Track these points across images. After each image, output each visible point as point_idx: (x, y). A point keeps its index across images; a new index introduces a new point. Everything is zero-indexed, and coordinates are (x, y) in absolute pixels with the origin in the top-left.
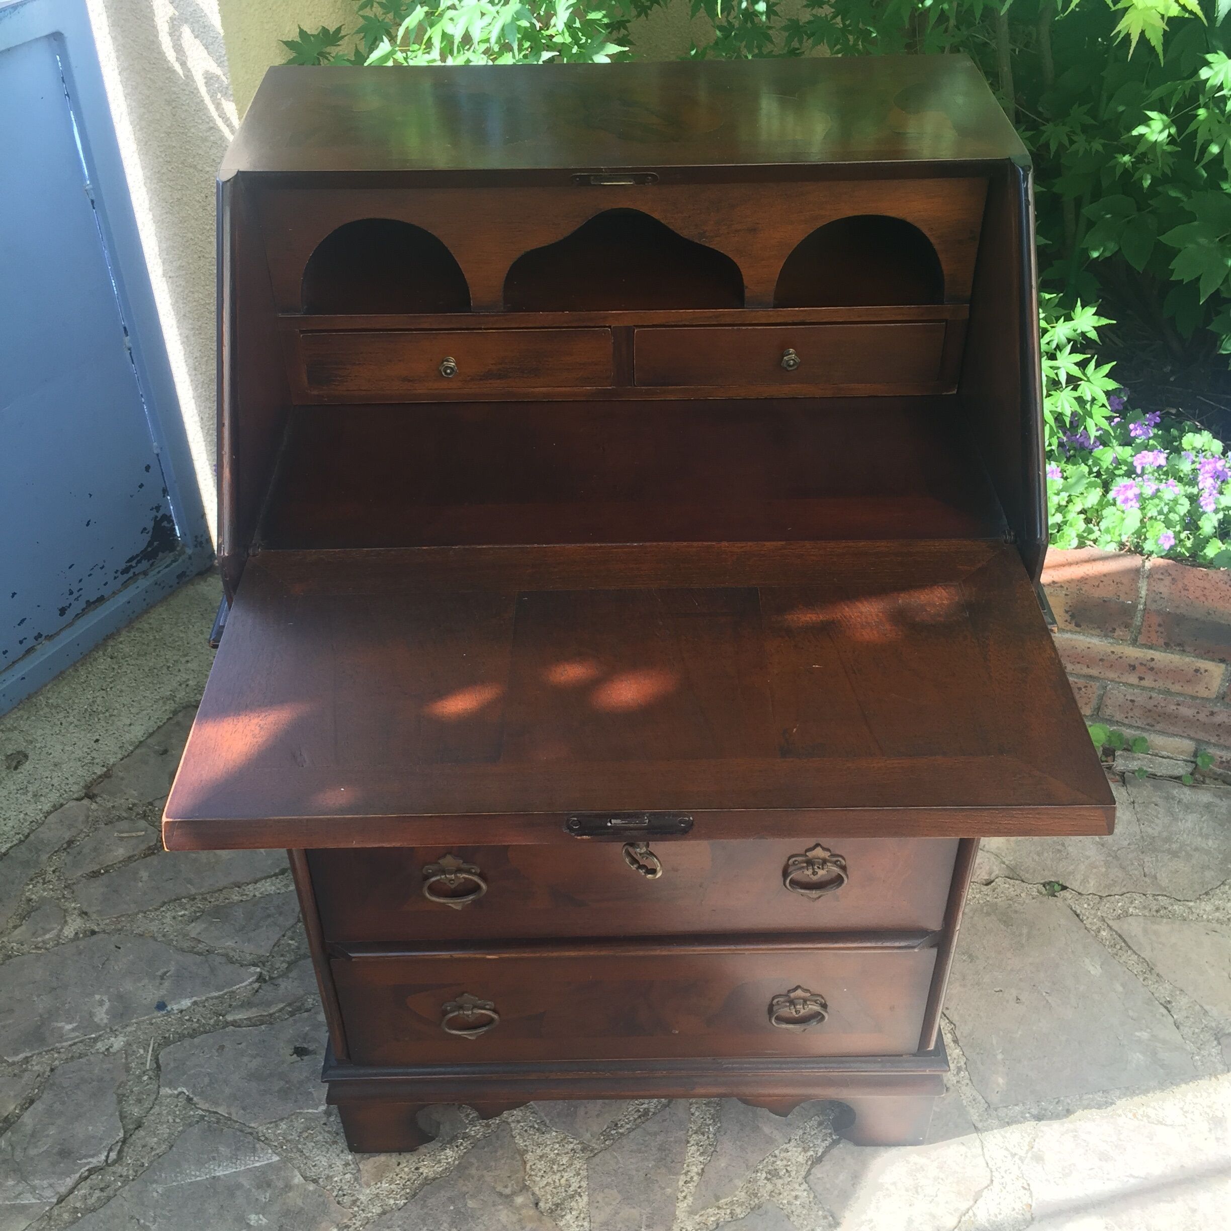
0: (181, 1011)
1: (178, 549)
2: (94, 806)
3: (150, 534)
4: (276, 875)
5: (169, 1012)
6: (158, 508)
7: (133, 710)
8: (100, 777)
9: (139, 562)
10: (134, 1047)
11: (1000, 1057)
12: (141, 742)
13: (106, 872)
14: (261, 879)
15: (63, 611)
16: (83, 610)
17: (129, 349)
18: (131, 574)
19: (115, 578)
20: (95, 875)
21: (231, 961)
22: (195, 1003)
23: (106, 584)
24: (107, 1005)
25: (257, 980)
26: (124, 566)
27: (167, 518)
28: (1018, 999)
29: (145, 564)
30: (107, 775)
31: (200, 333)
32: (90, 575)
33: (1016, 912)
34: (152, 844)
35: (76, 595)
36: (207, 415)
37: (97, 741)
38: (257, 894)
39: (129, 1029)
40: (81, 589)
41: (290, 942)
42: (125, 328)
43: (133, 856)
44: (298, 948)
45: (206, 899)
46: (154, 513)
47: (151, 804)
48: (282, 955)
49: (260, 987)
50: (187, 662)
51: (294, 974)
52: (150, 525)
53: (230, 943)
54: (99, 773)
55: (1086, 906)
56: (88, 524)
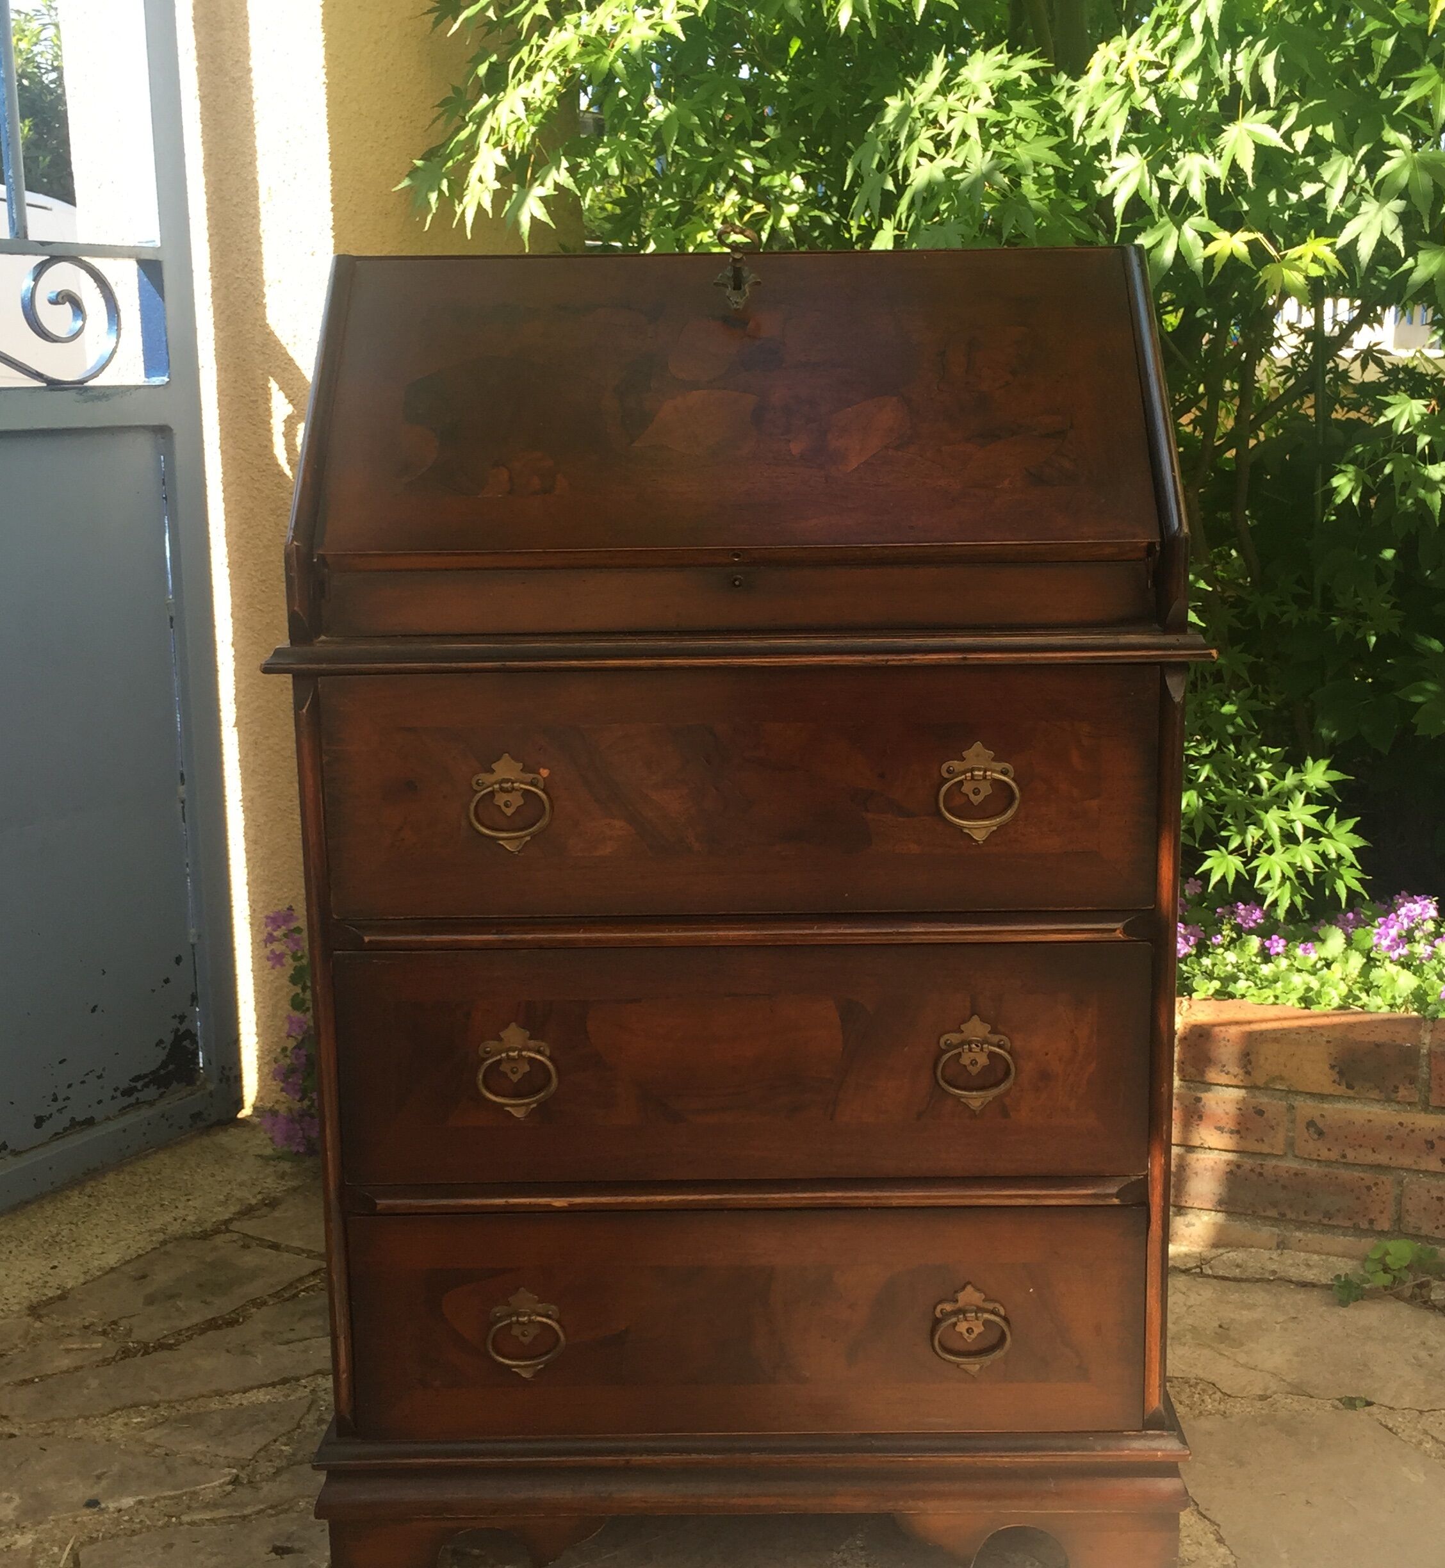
0: (120, 1511)
1: (198, 1083)
2: (38, 1324)
3: (167, 1050)
4: (273, 1385)
5: (102, 1510)
6: (182, 1018)
7: (109, 1241)
8: (51, 1298)
9: (146, 1086)
10: (47, 1545)
11: (1284, 1556)
12: (112, 1268)
13: (41, 1380)
14: (252, 1388)
15: (39, 1122)
16: (65, 1129)
17: (183, 802)
18: (132, 1100)
19: (113, 1098)
20: (25, 1382)
21: (195, 1462)
22: (140, 1502)
23: (100, 1102)
24: (17, 1501)
25: (231, 1483)
26: (125, 1084)
27: (190, 1035)
28: (1308, 1502)
29: (152, 1092)
30: (62, 1298)
31: (269, 791)
32: (83, 1082)
33: (1303, 1423)
34: (109, 1356)
35: (60, 1104)
36: (261, 904)
37: (54, 1267)
38: (245, 1402)
39: (42, 1527)
40: (68, 1098)
41: (283, 1448)
42: (182, 775)
43: (82, 1367)
44: (293, 1455)
45: (173, 1407)
46: (175, 1023)
47: (114, 1323)
48: (271, 1461)
49: (234, 1490)
50: (189, 1200)
51: (285, 1477)
52: (169, 1038)
53: (200, 1447)
54: (50, 1295)
55: (1400, 1419)
56: (93, 1010)
